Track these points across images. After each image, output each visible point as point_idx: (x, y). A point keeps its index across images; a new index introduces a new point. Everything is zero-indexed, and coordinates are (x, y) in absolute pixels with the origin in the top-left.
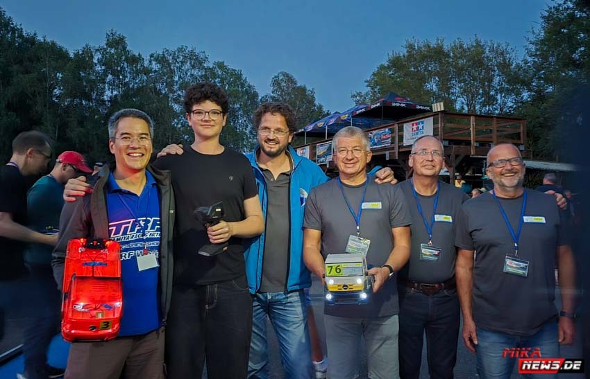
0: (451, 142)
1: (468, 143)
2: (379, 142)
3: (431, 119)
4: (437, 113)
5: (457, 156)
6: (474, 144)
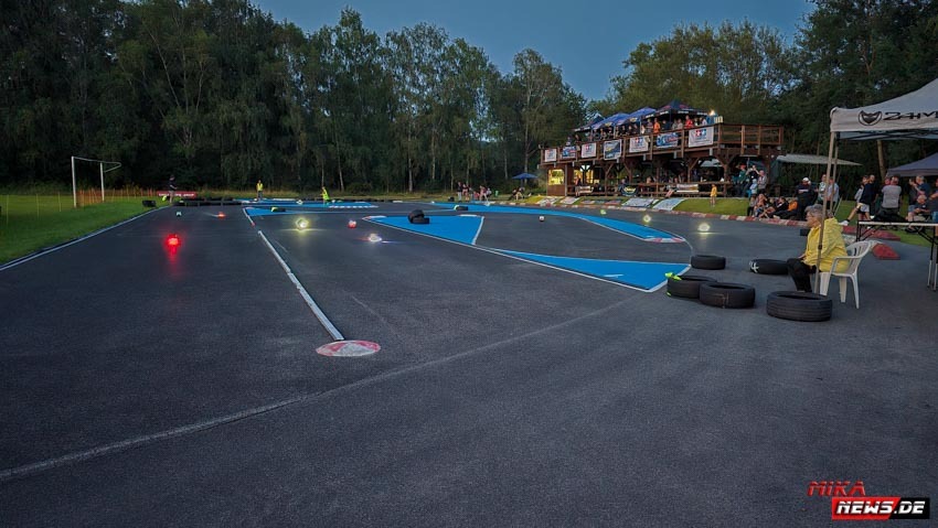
0: (726, 145)
1: (739, 146)
2: (667, 143)
3: (712, 128)
4: (717, 124)
5: (730, 156)
6: (743, 146)
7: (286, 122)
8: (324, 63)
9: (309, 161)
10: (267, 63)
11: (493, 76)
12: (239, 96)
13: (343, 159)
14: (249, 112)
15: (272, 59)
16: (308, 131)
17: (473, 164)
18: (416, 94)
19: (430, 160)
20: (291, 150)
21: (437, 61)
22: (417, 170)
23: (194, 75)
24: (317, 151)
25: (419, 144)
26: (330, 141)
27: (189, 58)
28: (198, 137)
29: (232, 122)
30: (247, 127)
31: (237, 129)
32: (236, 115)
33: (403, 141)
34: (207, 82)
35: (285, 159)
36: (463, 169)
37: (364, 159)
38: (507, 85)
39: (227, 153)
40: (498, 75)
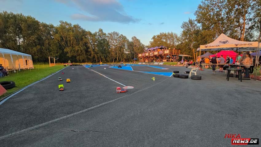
0: (171, 53)
1: (173, 53)
2: (161, 53)
4: (169, 50)
7: (89, 50)
8: (96, 39)
9: (94, 57)
10: (85, 39)
11: (128, 41)
12: (79, 45)
13: (100, 57)
14: (82, 48)
15: (86, 38)
16: (94, 52)
17: (125, 57)
18: (114, 44)
19: (117, 56)
20: (90, 55)
21: (117, 38)
22: (115, 58)
23: (70, 41)
24: (95, 55)
25: (115, 54)
26: (98, 53)
27: (69, 37)
28: (72, 53)
29: (78, 50)
30: (81, 51)
31: (80, 51)
32: (79, 49)
33: (112, 53)
34: (73, 42)
35: (89, 57)
36: (123, 58)
37: (105, 57)
38: (131, 43)
39: (78, 56)
40: (129, 41)
